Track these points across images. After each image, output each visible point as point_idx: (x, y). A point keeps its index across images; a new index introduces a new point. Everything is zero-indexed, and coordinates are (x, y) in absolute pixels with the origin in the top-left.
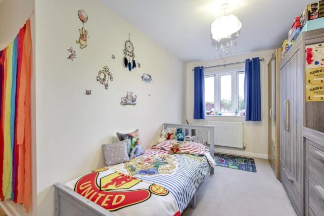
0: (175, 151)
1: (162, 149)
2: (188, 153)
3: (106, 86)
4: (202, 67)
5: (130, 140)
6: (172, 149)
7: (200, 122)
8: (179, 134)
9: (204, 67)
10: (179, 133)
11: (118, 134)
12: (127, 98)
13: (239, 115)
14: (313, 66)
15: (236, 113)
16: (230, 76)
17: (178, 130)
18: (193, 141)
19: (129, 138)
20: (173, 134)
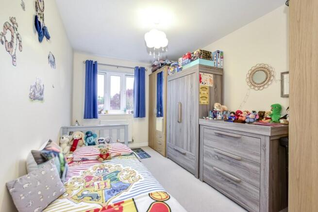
0: (105, 157)
1: (84, 160)
2: (119, 155)
3: (14, 57)
4: (96, 62)
5: (57, 157)
6: (101, 156)
7: (92, 122)
8: (90, 138)
9: (98, 62)
10: (89, 136)
11: (33, 153)
12: (36, 87)
13: (127, 113)
14: (201, 84)
15: (125, 111)
16: (119, 77)
17: (87, 133)
18: (108, 142)
19: (55, 156)
20: (81, 139)
